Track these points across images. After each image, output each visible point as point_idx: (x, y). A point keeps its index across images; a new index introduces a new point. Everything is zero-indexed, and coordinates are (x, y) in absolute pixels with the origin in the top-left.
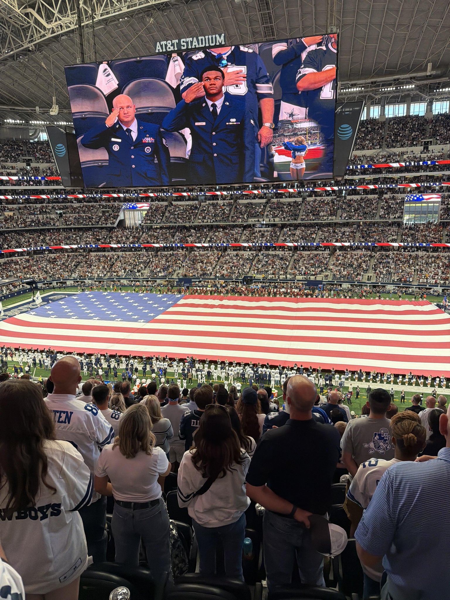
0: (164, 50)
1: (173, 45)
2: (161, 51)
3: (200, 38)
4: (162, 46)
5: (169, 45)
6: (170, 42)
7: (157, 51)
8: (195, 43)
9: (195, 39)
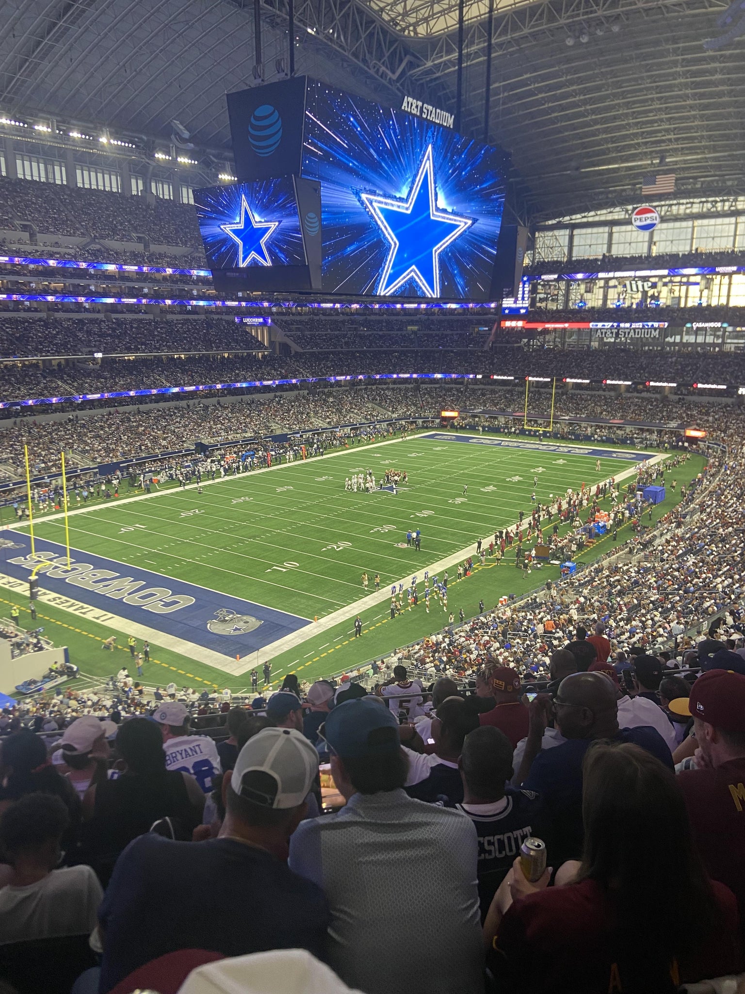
0: (409, 110)
1: (417, 107)
2: (406, 109)
3: (438, 111)
4: (408, 103)
5: (414, 106)
6: (415, 101)
7: (403, 108)
8: (433, 115)
9: (434, 111)
